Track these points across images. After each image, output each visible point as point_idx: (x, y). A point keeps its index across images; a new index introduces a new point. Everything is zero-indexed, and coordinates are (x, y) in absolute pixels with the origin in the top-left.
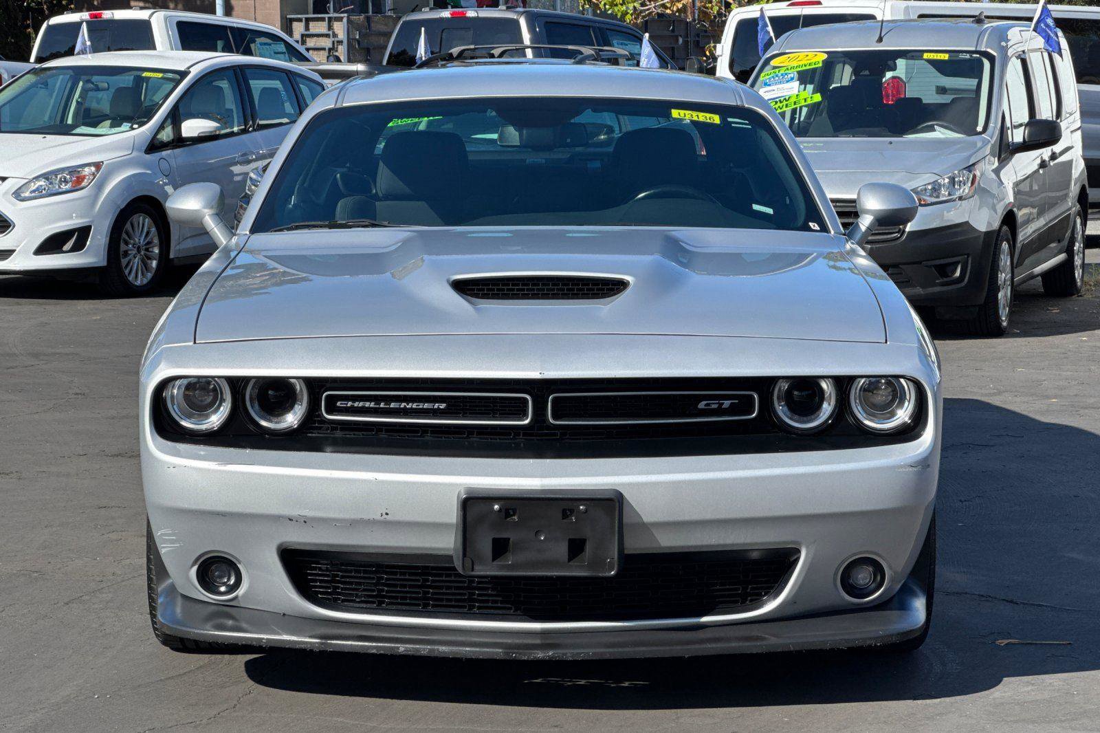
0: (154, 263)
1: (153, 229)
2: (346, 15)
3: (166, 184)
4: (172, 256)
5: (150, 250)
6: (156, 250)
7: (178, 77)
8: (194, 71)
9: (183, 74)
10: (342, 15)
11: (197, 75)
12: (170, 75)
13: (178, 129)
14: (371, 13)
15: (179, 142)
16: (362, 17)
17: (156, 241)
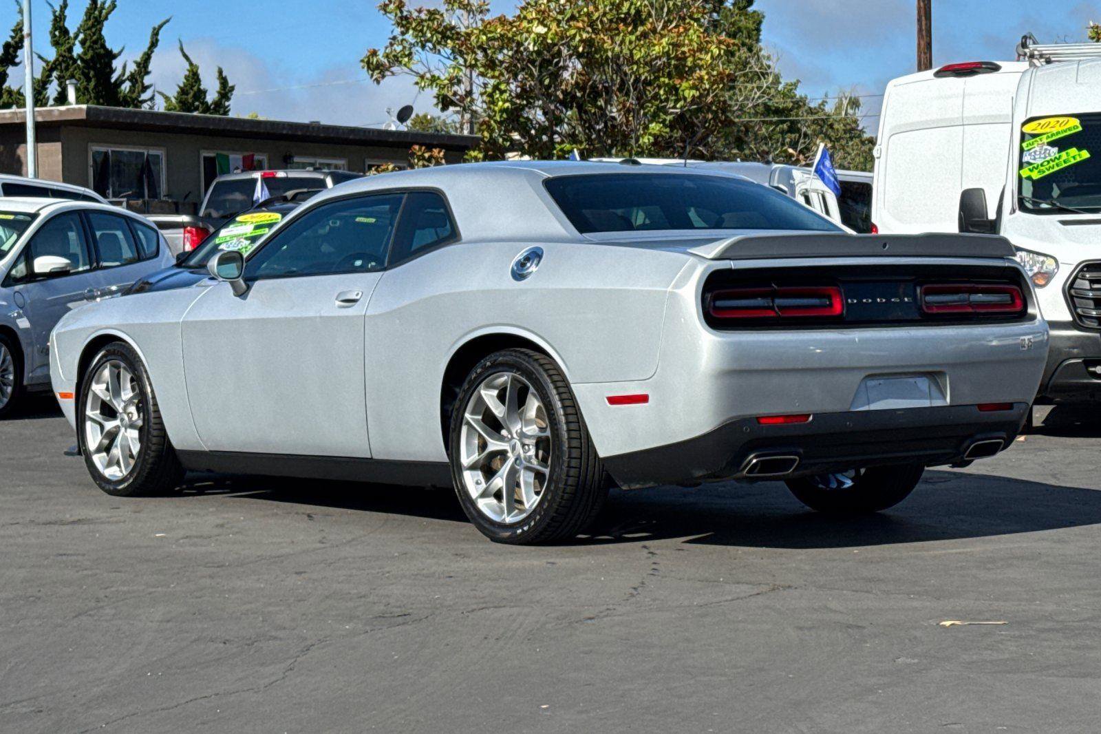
0: (9, 389)
1: (9, 357)
2: (125, 199)
3: (20, 316)
4: (25, 383)
5: (6, 376)
6: (11, 377)
7: (29, 219)
8: (44, 214)
9: (34, 216)
10: (122, 200)
11: (46, 217)
12: (21, 217)
13: (30, 265)
14: (146, 198)
15: (31, 277)
16: (140, 202)
17: (11, 369)
